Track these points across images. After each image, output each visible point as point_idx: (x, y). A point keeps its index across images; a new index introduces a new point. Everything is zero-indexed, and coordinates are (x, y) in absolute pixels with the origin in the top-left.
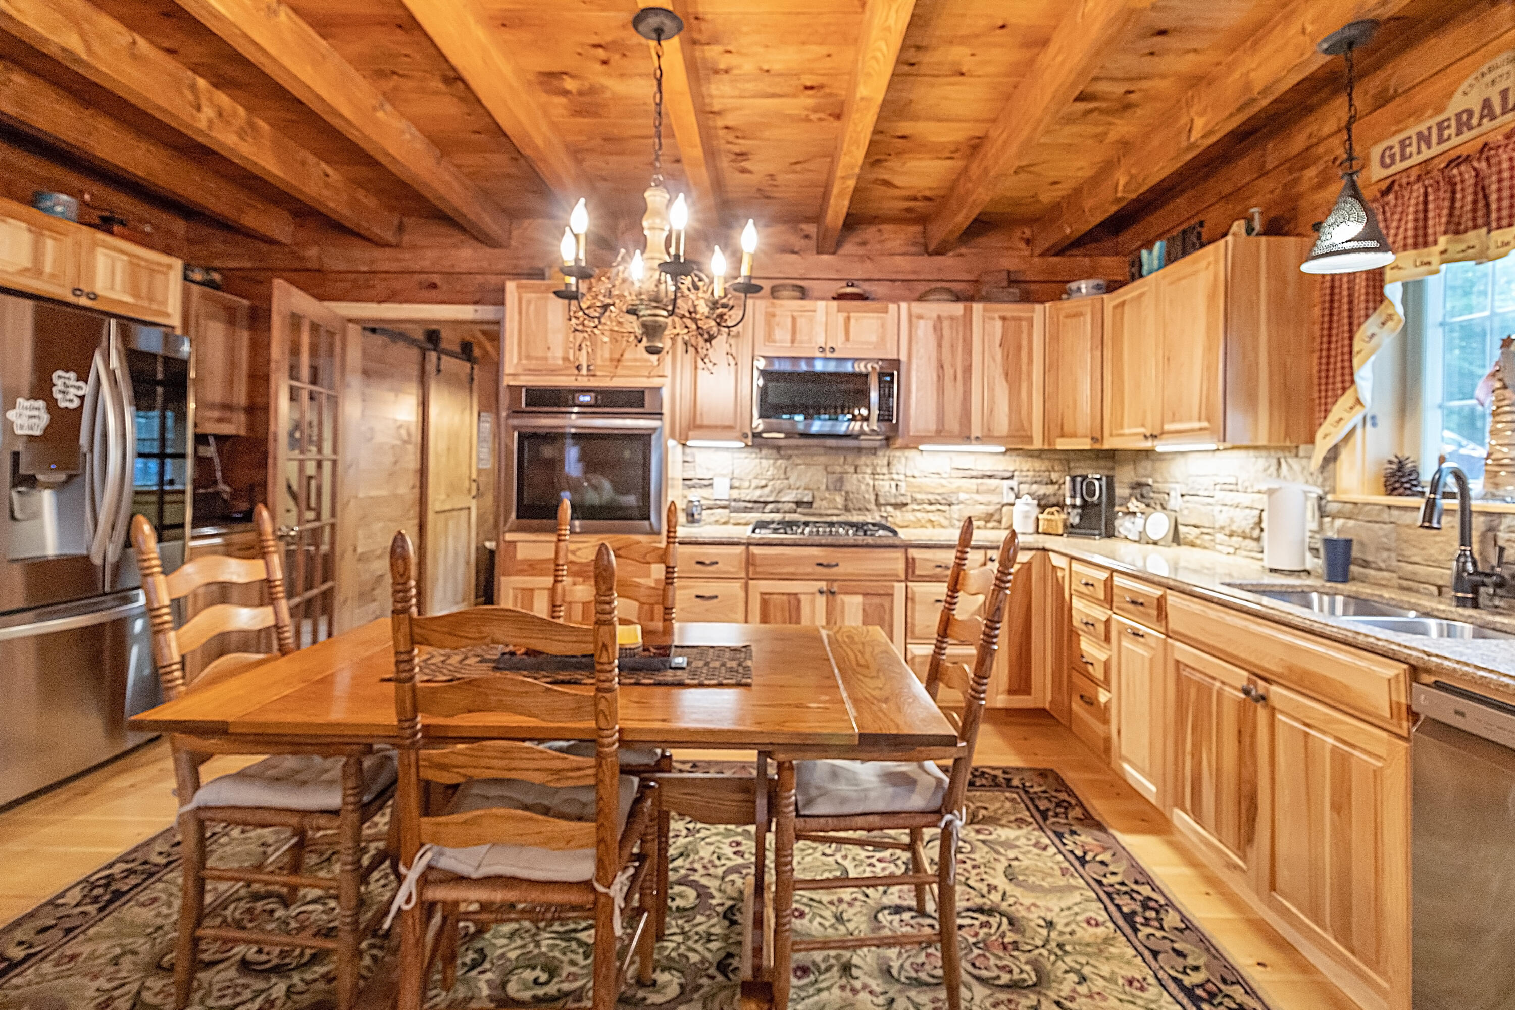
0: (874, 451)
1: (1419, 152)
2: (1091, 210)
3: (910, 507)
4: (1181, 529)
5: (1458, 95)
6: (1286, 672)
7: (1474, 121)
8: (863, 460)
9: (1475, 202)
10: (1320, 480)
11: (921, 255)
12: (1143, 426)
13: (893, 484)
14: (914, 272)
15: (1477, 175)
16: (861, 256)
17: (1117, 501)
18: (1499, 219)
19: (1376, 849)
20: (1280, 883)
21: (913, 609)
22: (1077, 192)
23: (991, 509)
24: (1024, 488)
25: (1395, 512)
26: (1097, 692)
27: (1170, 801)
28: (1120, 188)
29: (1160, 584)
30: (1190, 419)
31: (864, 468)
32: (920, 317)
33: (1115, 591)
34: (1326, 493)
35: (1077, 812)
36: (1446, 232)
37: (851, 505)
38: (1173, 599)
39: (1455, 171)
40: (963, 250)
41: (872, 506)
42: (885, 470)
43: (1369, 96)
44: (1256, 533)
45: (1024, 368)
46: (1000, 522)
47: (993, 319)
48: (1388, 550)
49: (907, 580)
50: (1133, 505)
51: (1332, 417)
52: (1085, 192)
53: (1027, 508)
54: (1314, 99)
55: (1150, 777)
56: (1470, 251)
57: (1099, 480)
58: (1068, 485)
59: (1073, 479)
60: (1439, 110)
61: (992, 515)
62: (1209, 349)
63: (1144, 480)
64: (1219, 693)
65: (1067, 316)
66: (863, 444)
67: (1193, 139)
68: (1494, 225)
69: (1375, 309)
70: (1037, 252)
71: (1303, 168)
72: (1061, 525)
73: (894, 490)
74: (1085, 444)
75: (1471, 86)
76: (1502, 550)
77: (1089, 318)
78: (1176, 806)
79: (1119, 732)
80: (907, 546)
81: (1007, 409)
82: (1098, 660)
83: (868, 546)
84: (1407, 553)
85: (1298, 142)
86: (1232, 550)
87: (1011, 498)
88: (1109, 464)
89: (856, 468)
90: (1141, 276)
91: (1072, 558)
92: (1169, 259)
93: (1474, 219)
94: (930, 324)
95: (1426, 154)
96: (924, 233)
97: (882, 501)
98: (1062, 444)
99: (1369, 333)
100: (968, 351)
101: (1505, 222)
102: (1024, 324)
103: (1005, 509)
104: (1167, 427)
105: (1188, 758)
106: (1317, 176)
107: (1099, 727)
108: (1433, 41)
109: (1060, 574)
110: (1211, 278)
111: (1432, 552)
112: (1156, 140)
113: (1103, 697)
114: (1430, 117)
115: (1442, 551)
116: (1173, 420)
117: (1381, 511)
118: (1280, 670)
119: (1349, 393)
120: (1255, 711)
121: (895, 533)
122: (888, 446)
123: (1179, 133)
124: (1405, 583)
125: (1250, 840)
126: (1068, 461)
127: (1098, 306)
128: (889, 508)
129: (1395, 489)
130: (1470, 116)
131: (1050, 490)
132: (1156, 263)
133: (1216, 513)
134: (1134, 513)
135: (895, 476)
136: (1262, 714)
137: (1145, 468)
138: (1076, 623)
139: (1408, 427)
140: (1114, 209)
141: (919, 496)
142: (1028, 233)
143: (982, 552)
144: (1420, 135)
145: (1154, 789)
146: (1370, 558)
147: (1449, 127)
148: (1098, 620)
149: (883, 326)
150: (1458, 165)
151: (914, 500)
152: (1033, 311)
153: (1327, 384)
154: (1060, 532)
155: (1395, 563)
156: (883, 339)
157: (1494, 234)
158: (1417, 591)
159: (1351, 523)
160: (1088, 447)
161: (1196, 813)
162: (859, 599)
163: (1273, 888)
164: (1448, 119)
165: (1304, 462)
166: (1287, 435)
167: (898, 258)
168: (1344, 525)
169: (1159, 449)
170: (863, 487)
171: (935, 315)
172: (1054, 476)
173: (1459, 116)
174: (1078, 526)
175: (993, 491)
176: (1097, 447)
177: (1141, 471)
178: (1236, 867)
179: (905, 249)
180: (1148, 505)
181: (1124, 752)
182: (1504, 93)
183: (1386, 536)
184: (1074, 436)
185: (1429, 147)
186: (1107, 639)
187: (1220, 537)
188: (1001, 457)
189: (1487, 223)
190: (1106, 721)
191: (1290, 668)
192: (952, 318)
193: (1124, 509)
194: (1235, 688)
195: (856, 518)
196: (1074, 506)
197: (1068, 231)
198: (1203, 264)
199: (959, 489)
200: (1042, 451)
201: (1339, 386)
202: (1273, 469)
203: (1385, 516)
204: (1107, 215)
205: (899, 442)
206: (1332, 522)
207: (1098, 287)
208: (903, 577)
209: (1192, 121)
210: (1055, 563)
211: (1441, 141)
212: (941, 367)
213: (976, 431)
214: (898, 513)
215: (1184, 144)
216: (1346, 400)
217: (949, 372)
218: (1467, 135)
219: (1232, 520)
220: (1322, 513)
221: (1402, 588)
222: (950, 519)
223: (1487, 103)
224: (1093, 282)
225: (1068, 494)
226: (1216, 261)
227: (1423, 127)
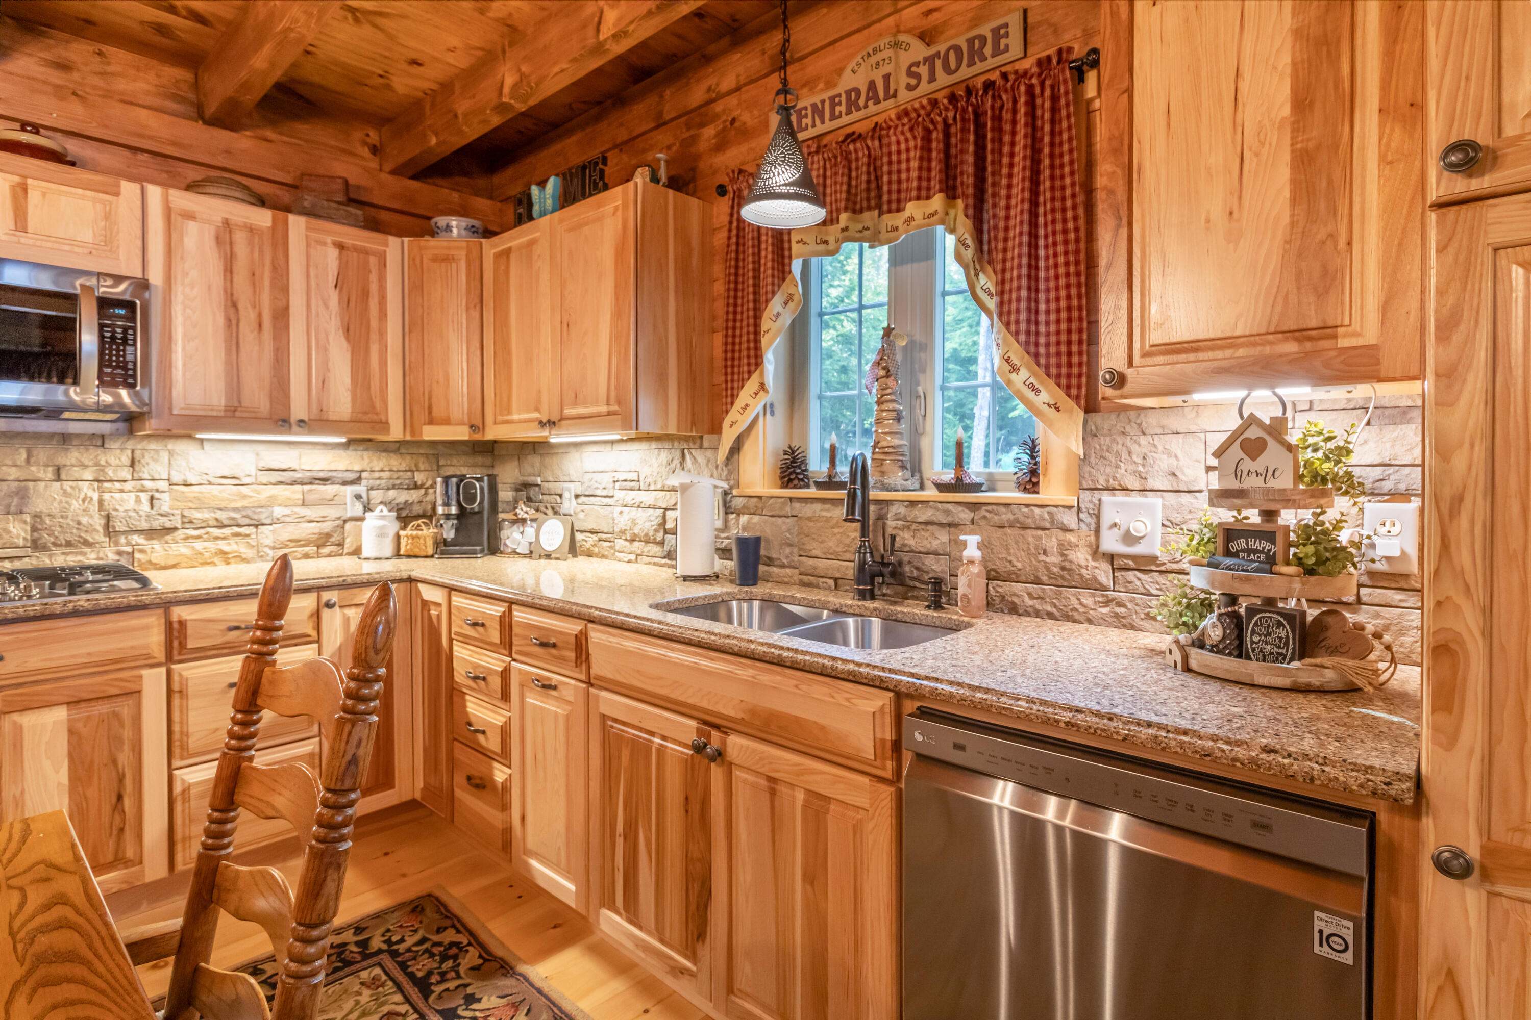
0: (100, 441)
1: (814, 126)
2: (466, 115)
3: (180, 534)
4: (579, 536)
5: (848, 72)
6: (747, 717)
7: (861, 102)
8: (73, 456)
9: (868, 182)
10: (725, 473)
11: (190, 118)
12: (537, 410)
13: (145, 497)
14: (174, 144)
15: (869, 156)
16: (58, 87)
17: (501, 507)
18: (889, 202)
19: (856, 919)
20: (741, 982)
21: (184, 710)
22: (447, 87)
23: (327, 527)
24: (377, 496)
25: (797, 505)
26: (491, 769)
27: (594, 901)
28: (506, 90)
29: (578, 617)
30: (596, 403)
31: (76, 472)
32: (190, 216)
33: (516, 630)
34: (731, 488)
35: (471, 957)
36: (846, 209)
37: (47, 538)
38: (597, 635)
39: (851, 147)
40: (269, 134)
41: (100, 537)
42: (126, 474)
43: (766, 56)
44: (659, 536)
45: (374, 323)
46: (341, 544)
47: (324, 244)
48: (791, 545)
49: (170, 659)
50: (523, 511)
51: (739, 403)
52: (457, 90)
53: (382, 523)
54: (711, 49)
55: (567, 873)
56: (866, 233)
57: (478, 479)
58: (439, 487)
59: (446, 480)
60: (830, 85)
61: (328, 535)
62: (617, 314)
63: (531, 479)
64: (661, 750)
65: (435, 259)
66: (74, 428)
67: (602, 38)
68: (885, 207)
69: (779, 286)
70: (389, 166)
71: (702, 125)
72: (430, 543)
73: (146, 507)
74: (461, 434)
75: (859, 65)
76: (893, 538)
77: (463, 265)
78: (603, 905)
79: (523, 818)
80: (166, 604)
81: (348, 381)
82: (493, 725)
83: (77, 613)
84: (808, 547)
85: (697, 95)
86: (633, 557)
87: (358, 509)
88: (488, 460)
89: (58, 471)
90: (531, 218)
91: (451, 589)
92: (567, 199)
93: (868, 199)
94: (209, 233)
95: (820, 129)
96: (196, 85)
97: (120, 526)
98: (431, 433)
99: (775, 313)
100: (282, 287)
101: (894, 206)
102: (373, 260)
103: (348, 526)
104: (569, 411)
105: (620, 842)
106: (716, 136)
107: (493, 816)
108: (825, 10)
109: (434, 612)
110: (620, 226)
111: (831, 544)
112: (554, 31)
113: (500, 774)
114: (822, 90)
115: (840, 542)
116: (575, 403)
117: (784, 504)
118: (740, 715)
119: (755, 377)
120: (708, 769)
121: (144, 582)
122: (131, 432)
123: (584, 26)
124: (806, 579)
125: (701, 934)
126: (437, 457)
127: (475, 252)
128: (136, 538)
129: (790, 480)
130: (858, 96)
131: (414, 496)
132: (549, 202)
133: (616, 515)
134: (523, 521)
135: (148, 484)
136: (717, 772)
137: (533, 466)
138: (460, 677)
139: (796, 416)
140: (496, 121)
141: (197, 515)
142: (374, 137)
143: (314, 595)
144: (814, 106)
145: (573, 888)
146: (774, 556)
147: (840, 104)
148: (491, 671)
149: (107, 217)
150: (854, 141)
151: (188, 522)
152: (387, 245)
153: (733, 366)
154: (430, 551)
155: (796, 558)
156: (108, 241)
157: (886, 217)
158: (817, 586)
159: (756, 519)
160: (466, 438)
161: (631, 912)
162: (60, 714)
163: (730, 990)
164: (840, 95)
165: (709, 453)
166: (693, 423)
167: (144, 113)
168: (748, 522)
169: (554, 440)
170: (75, 505)
171: (218, 219)
172: (419, 477)
173: (848, 93)
174: (454, 543)
175: (330, 502)
176: (477, 437)
177: (529, 469)
178: (682, 971)
179: (158, 102)
180: (537, 510)
181: (531, 843)
182: (887, 78)
183: (789, 530)
184: (447, 422)
185: (823, 122)
186: (505, 696)
187: (620, 543)
188: (341, 452)
189: (879, 206)
190: (505, 807)
191: (753, 712)
192: (251, 230)
193: (510, 516)
194: (680, 743)
195: (59, 560)
196: (448, 516)
197: (434, 141)
198: (609, 208)
199: (272, 502)
200: (401, 443)
201: (746, 368)
202: (676, 462)
203: (788, 510)
204: (487, 129)
205: (152, 425)
206: (738, 520)
207: (473, 230)
208: (161, 656)
209: (602, 12)
210: (426, 597)
211: (833, 117)
212: (232, 304)
213: (299, 409)
214: (156, 545)
215: (591, 41)
216: (751, 385)
217: (248, 315)
218: (856, 115)
219: (634, 522)
220: (728, 509)
221: (803, 584)
222: (258, 547)
223: (872, 85)
224: (465, 222)
225: (439, 501)
226: (625, 206)
227: (817, 99)
